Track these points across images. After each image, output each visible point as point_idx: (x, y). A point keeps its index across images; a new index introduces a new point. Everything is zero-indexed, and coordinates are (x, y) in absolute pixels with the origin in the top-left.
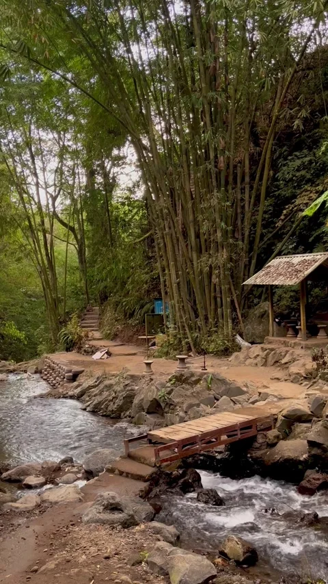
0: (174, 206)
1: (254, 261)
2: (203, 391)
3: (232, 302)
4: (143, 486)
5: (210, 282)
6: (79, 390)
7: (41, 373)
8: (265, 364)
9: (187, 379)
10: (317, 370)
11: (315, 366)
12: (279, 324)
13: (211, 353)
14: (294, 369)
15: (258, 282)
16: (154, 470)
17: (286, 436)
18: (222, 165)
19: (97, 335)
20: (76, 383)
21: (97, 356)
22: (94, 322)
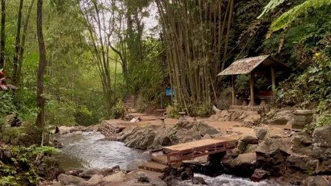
0: (178, 32)
1: (223, 64)
2: (194, 131)
3: (211, 86)
4: (161, 174)
5: (198, 75)
6: (123, 136)
7: (101, 131)
8: (230, 120)
9: (185, 125)
10: (261, 119)
11: (259, 117)
12: (238, 98)
13: (199, 115)
14: (246, 120)
15: (226, 74)
16: (167, 166)
17: (243, 152)
18: (205, 8)
19: (133, 110)
20: (121, 133)
21: (133, 120)
22: (132, 104)
